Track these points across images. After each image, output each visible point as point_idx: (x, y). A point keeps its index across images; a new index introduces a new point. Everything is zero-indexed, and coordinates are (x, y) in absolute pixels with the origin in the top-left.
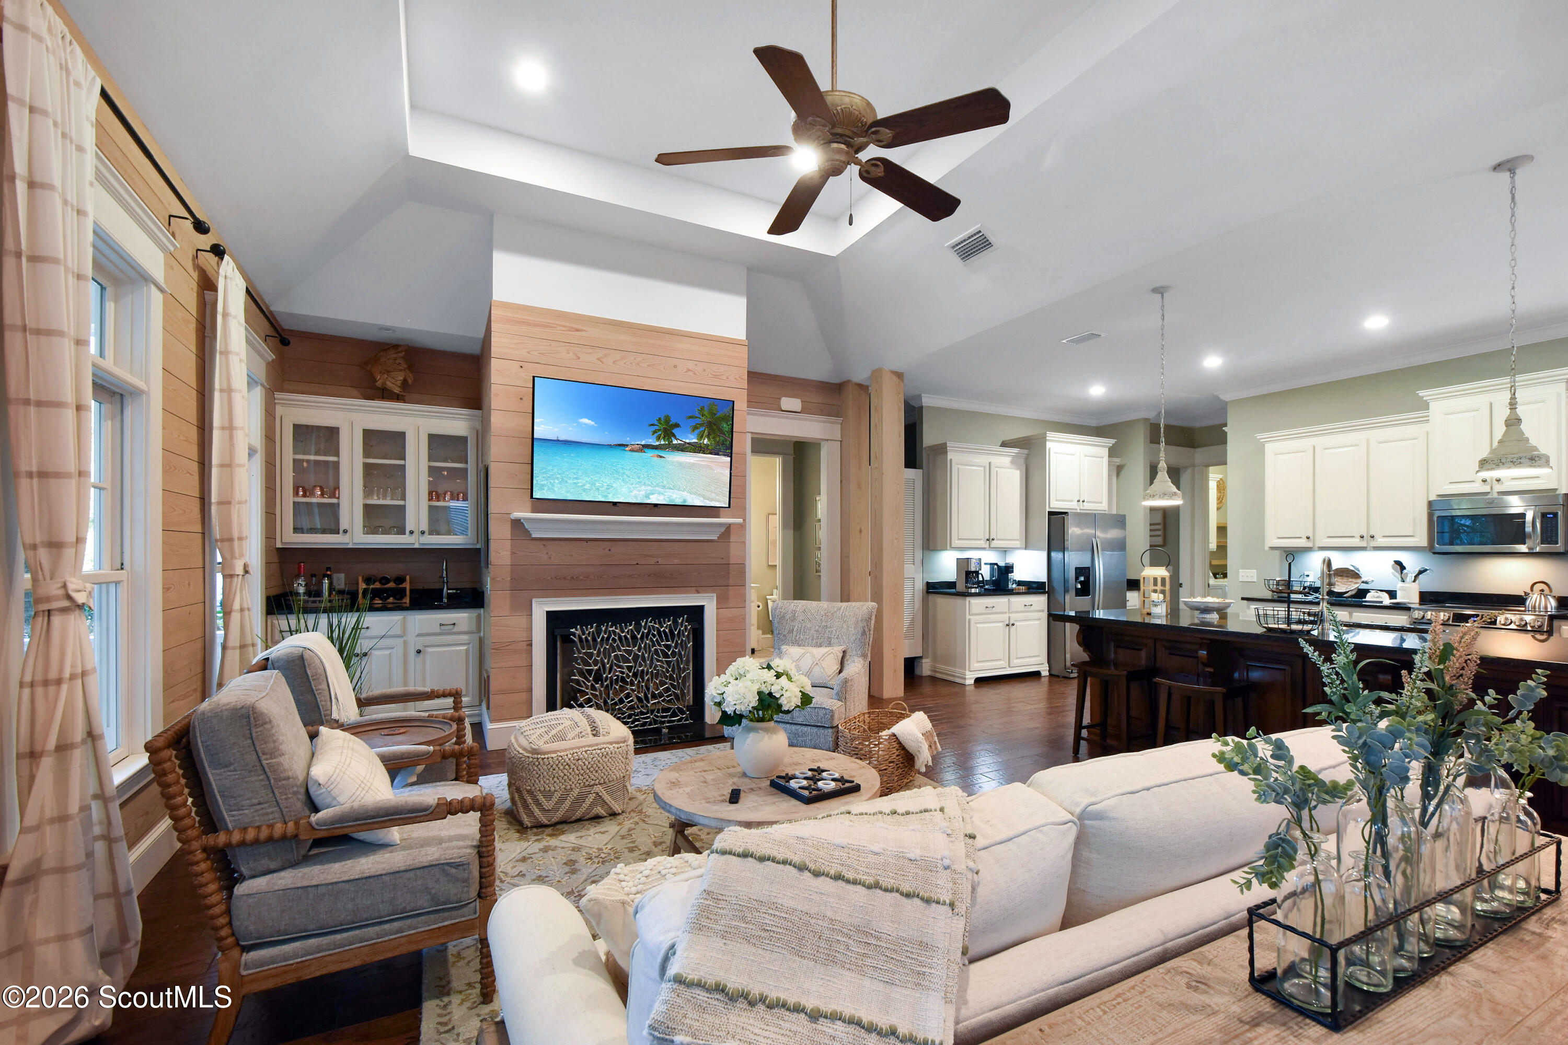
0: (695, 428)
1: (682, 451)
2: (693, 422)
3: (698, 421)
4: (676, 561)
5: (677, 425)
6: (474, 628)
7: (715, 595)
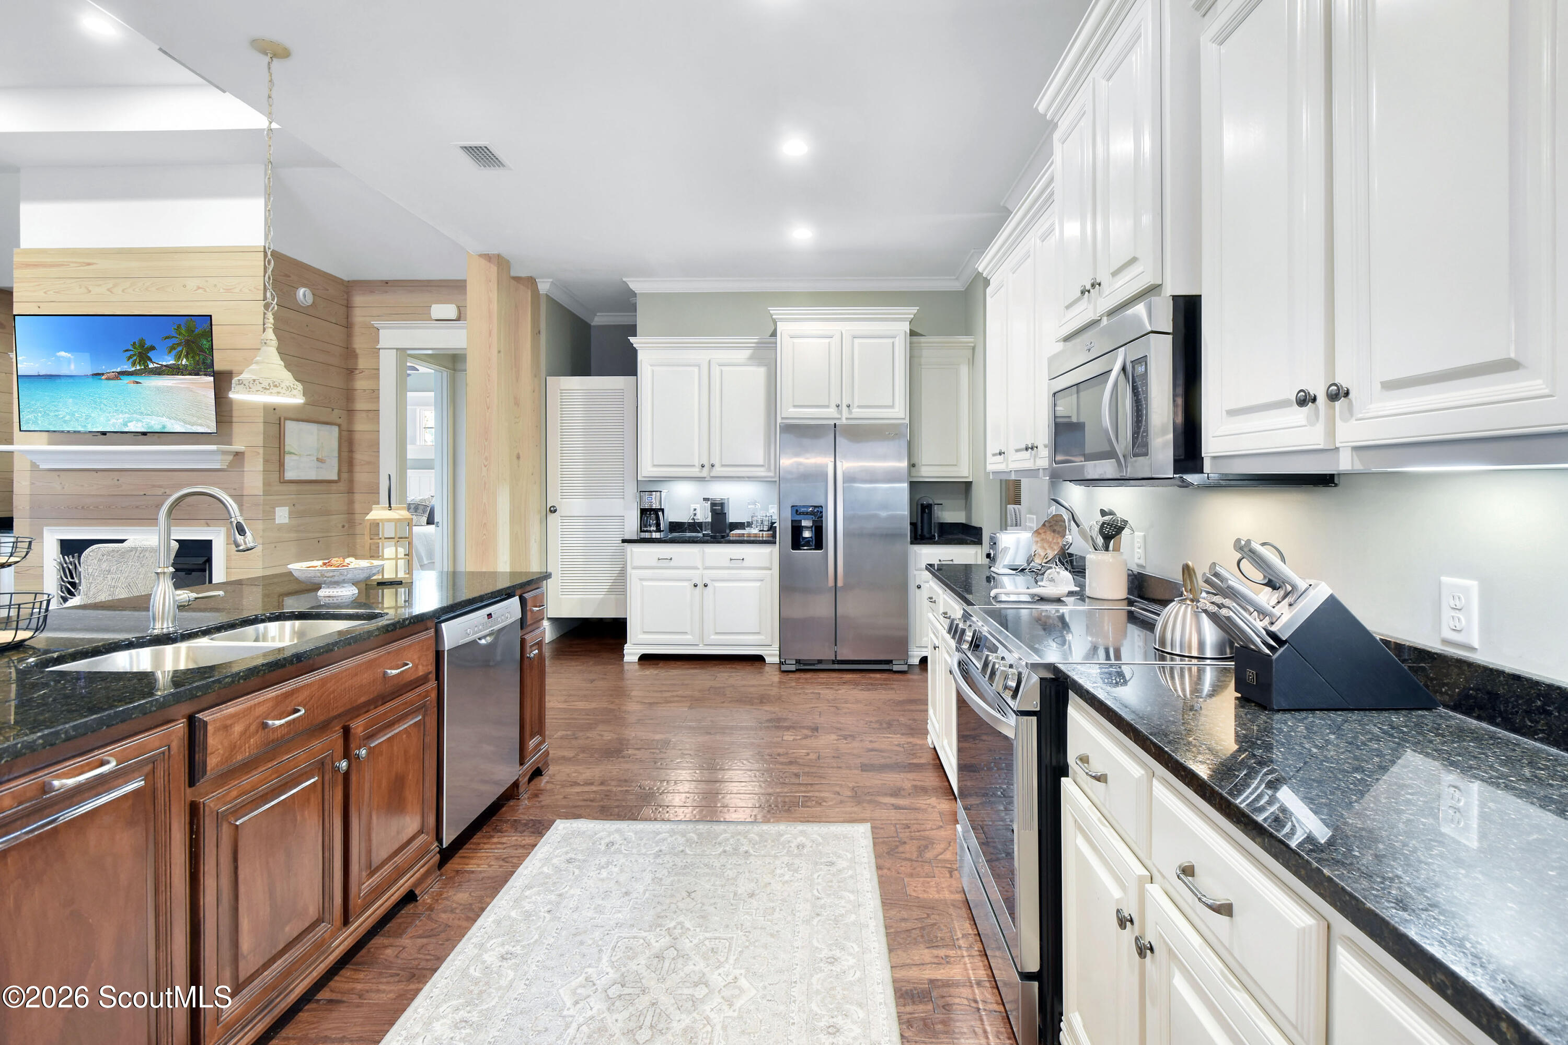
0: (172, 348)
1: (159, 374)
2: (170, 343)
3: (175, 341)
5: (152, 348)
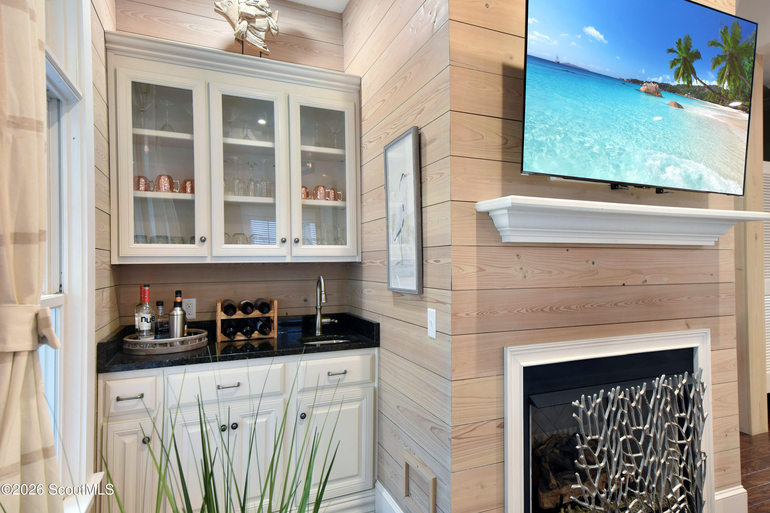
0: (716, 62)
1: (702, 98)
3: (720, 51)
4: (666, 280)
5: (697, 55)
6: (368, 378)
7: (708, 331)
